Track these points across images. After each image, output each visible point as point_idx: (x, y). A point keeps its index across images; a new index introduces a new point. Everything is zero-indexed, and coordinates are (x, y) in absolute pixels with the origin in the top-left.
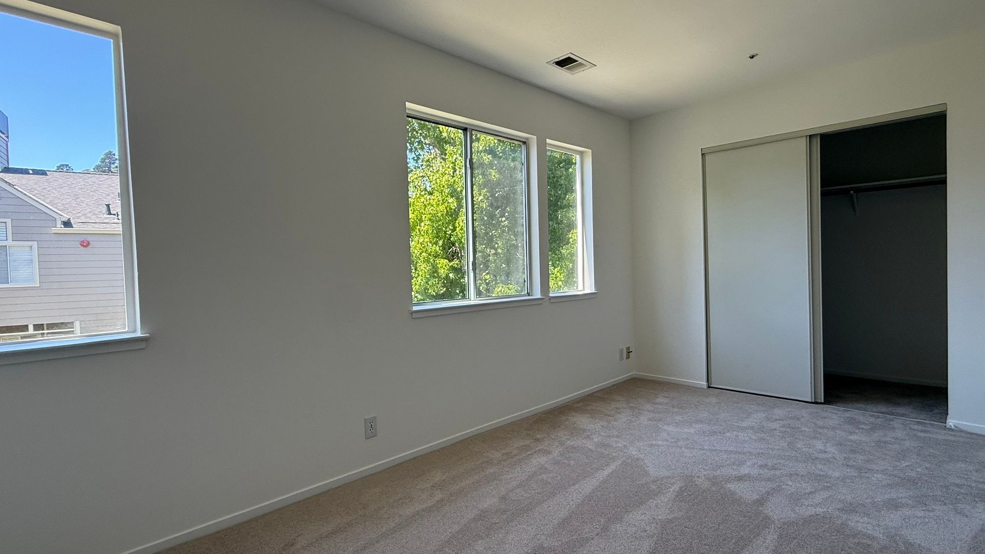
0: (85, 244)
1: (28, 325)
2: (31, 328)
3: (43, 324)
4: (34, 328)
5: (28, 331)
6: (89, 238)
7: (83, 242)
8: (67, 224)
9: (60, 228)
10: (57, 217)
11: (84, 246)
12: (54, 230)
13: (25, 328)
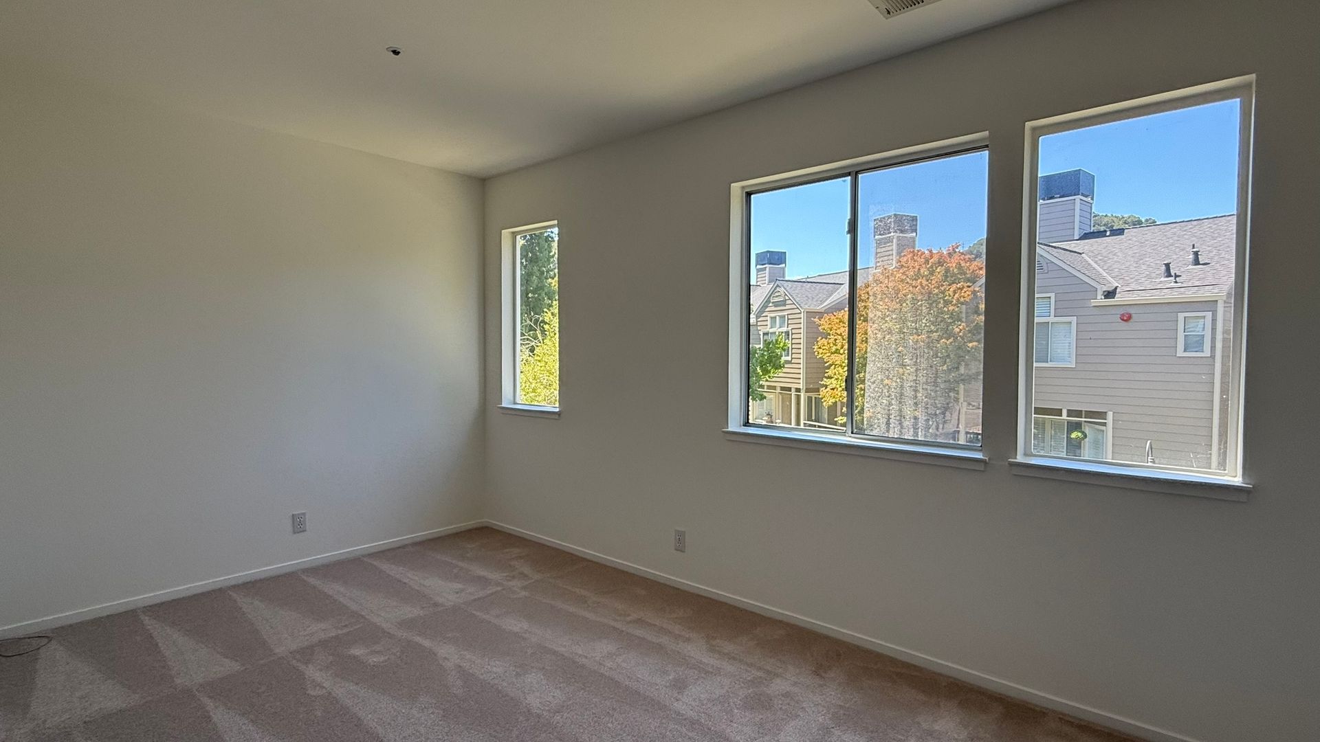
0: (1125, 318)
1: (1061, 410)
2: (1065, 413)
3: (1081, 411)
4: (1068, 413)
5: (1061, 416)
6: (1132, 311)
7: (1123, 315)
8: (1110, 294)
9: (1100, 300)
10: (1098, 287)
11: (1123, 320)
12: (1094, 302)
13: (1059, 412)
